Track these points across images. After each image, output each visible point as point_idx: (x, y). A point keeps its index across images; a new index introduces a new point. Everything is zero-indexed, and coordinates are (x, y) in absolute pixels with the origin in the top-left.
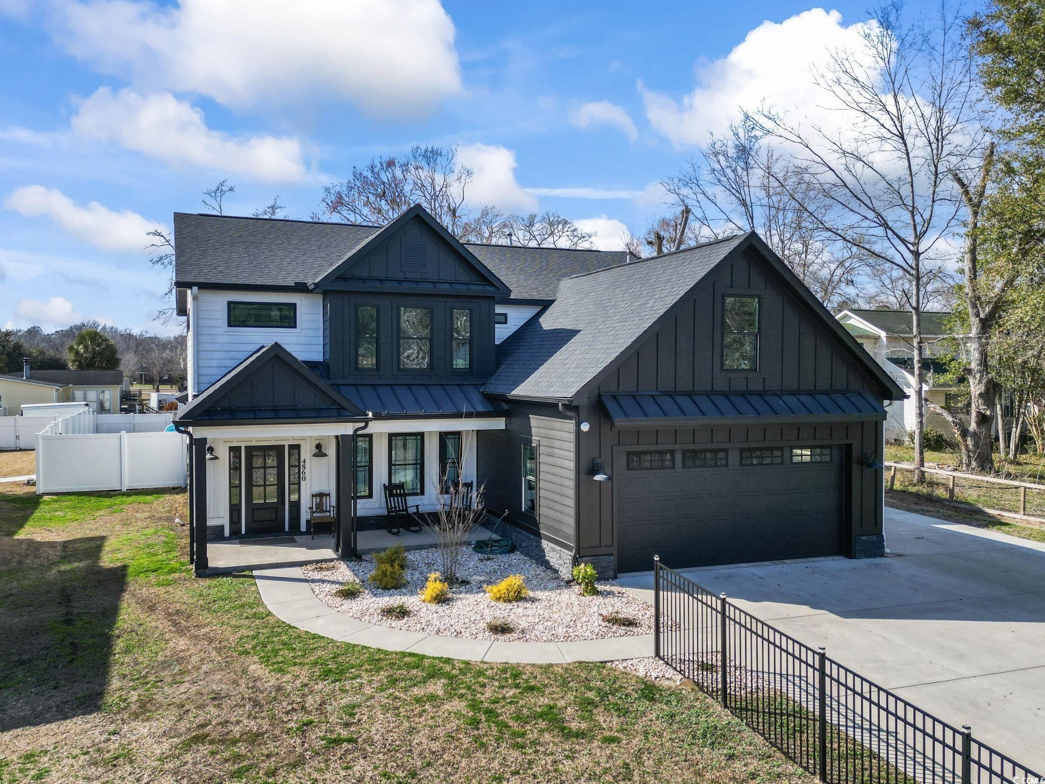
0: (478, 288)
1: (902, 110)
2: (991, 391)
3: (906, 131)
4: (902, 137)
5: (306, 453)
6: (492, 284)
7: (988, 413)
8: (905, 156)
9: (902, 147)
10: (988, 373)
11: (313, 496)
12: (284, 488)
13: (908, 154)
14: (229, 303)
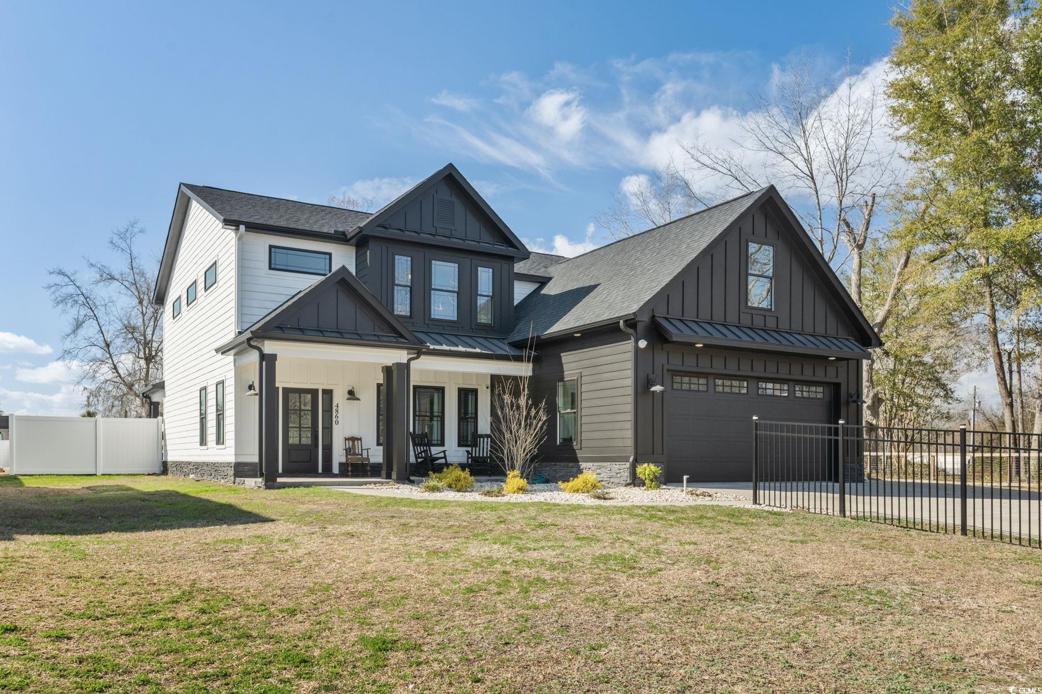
0: (501, 249)
1: (812, 154)
2: (876, 404)
3: (815, 173)
4: (812, 178)
5: (339, 398)
6: (513, 246)
7: (874, 422)
8: (815, 193)
9: (813, 185)
10: (873, 388)
11: (346, 439)
12: (318, 431)
13: (817, 193)
14: (271, 247)
